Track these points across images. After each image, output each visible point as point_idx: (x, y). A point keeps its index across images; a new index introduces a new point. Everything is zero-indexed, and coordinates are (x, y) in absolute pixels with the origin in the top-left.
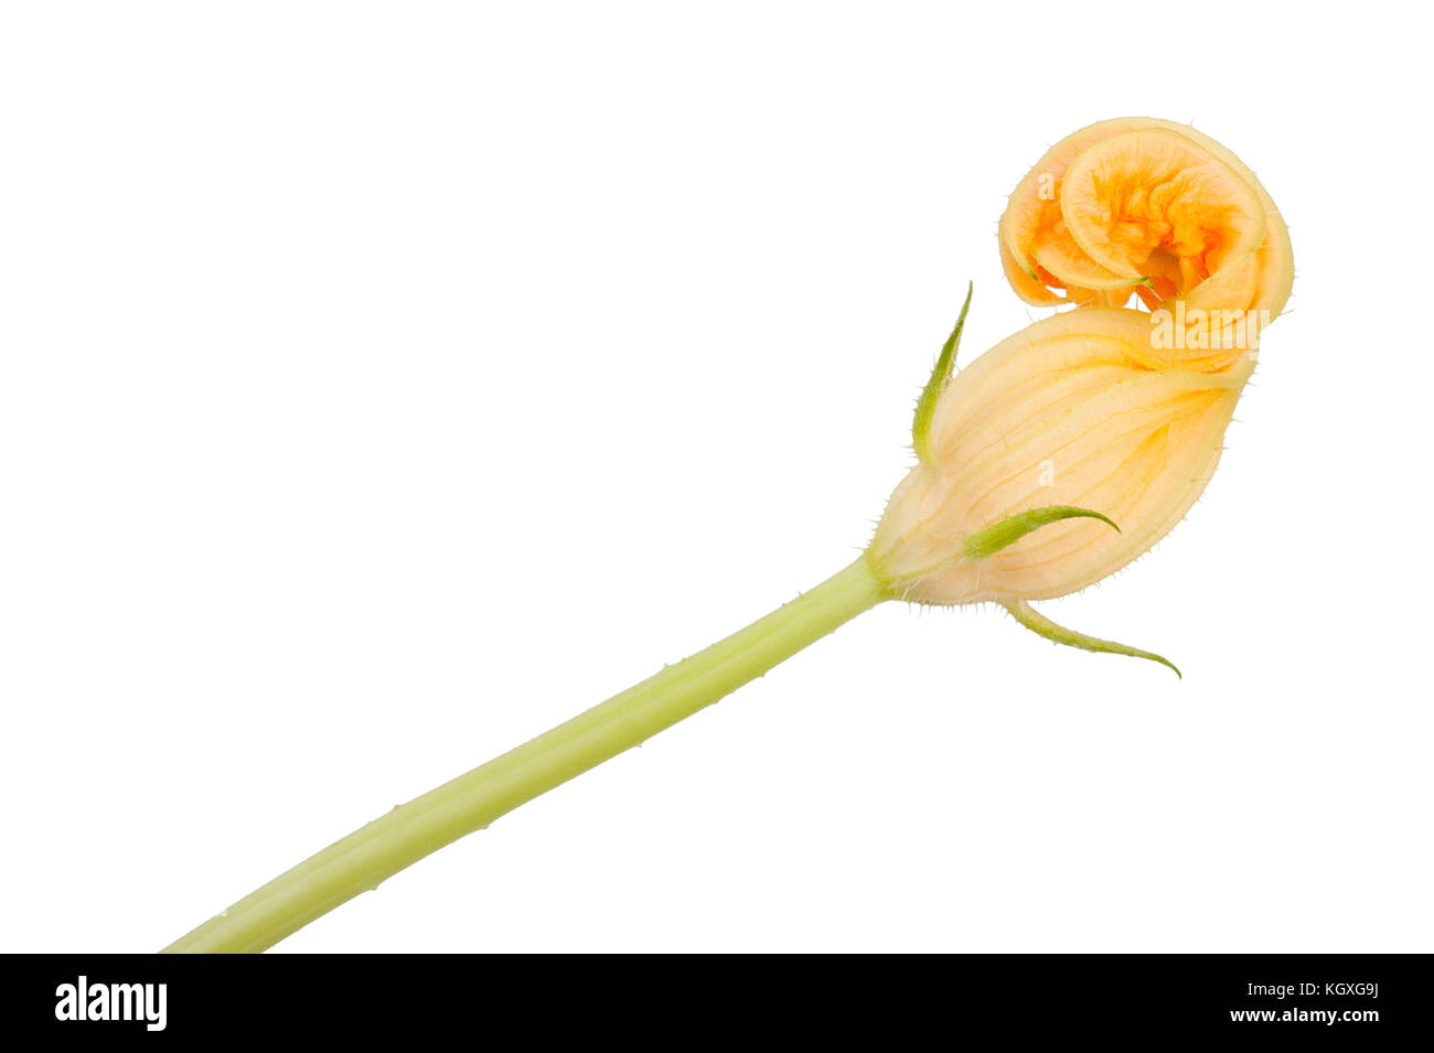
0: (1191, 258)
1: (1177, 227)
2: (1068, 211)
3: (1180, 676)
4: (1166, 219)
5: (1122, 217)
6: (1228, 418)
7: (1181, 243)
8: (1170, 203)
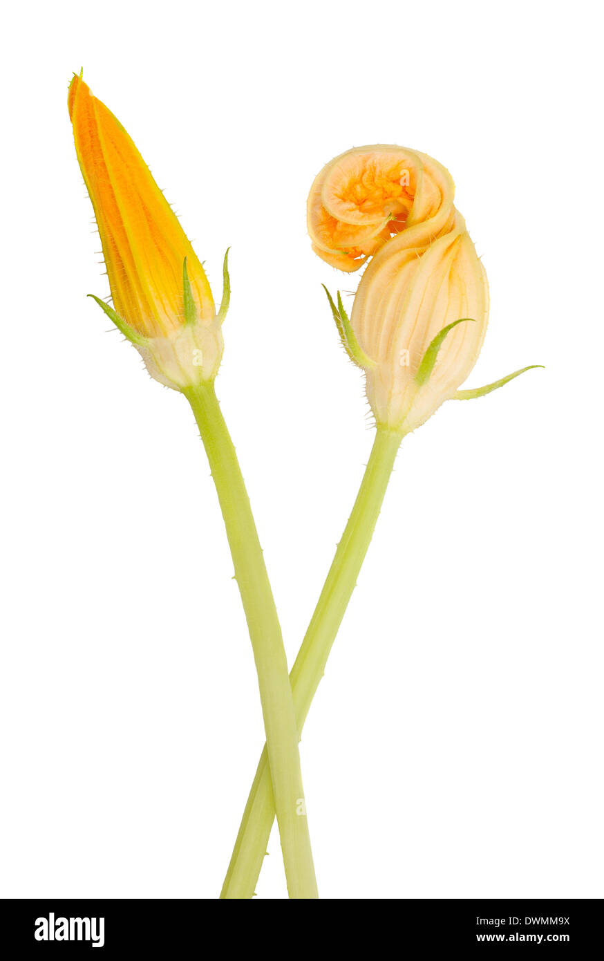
0: (400, 196)
1: (384, 186)
2: (337, 215)
3: (544, 367)
4: (377, 188)
5: (360, 203)
6: (472, 245)
7: (392, 192)
8: (373, 180)
